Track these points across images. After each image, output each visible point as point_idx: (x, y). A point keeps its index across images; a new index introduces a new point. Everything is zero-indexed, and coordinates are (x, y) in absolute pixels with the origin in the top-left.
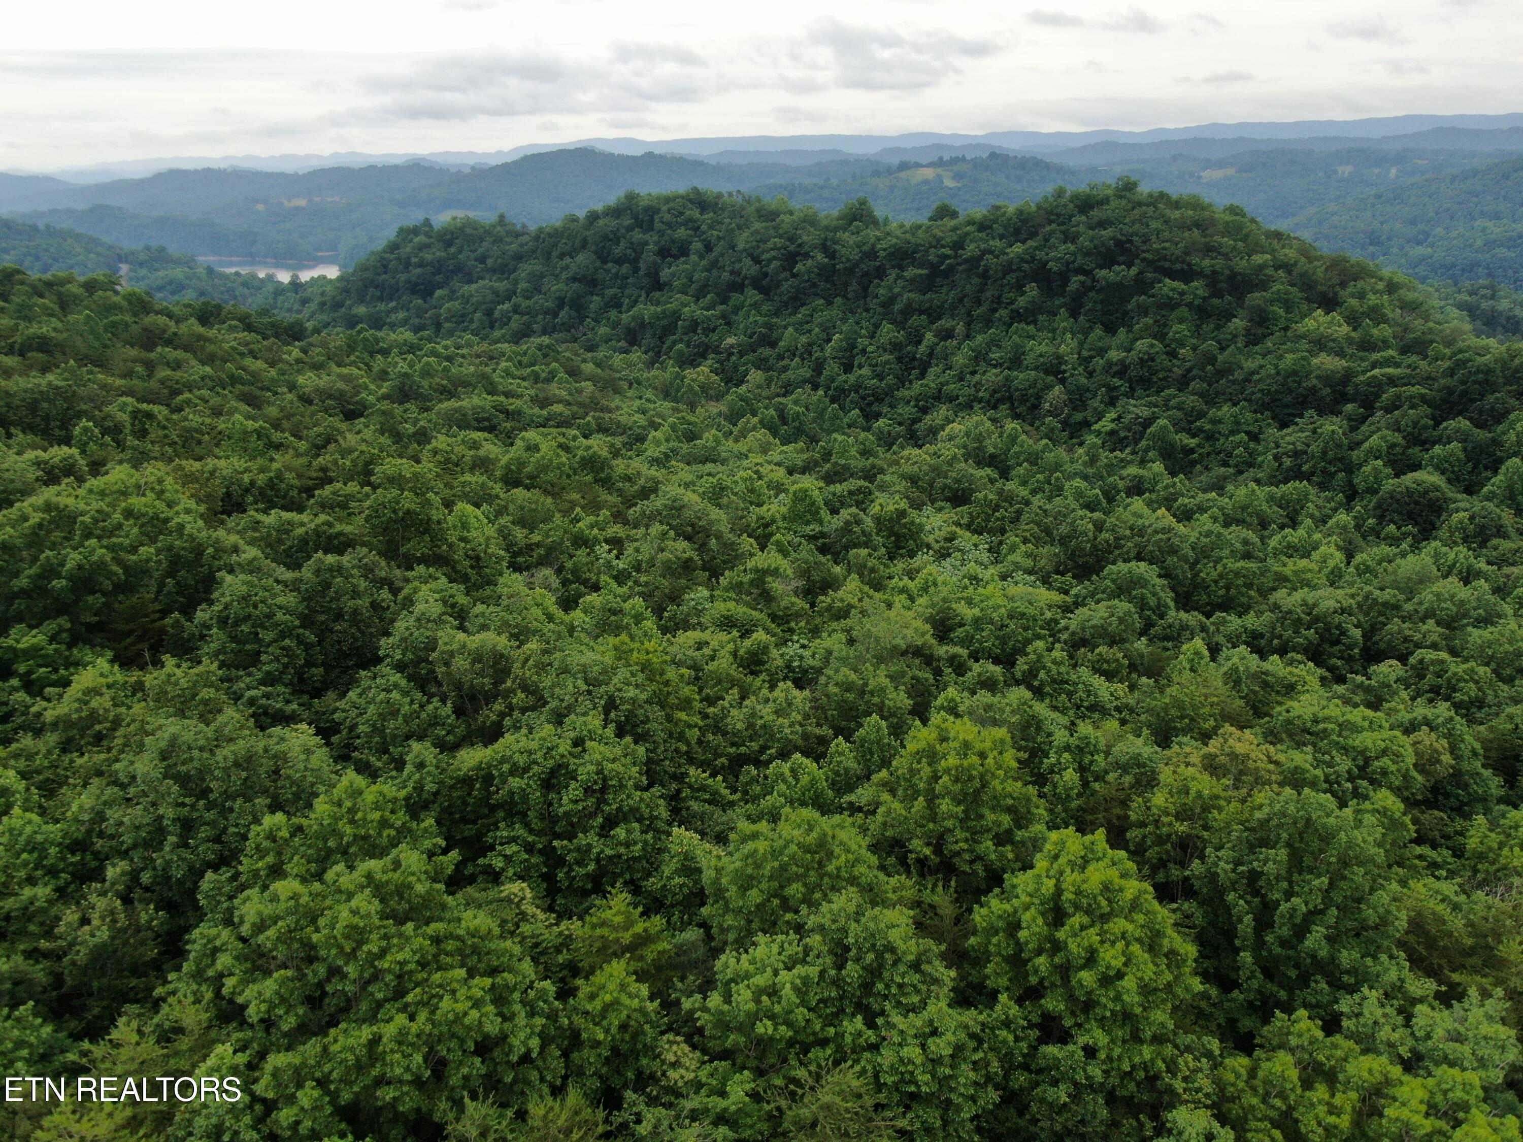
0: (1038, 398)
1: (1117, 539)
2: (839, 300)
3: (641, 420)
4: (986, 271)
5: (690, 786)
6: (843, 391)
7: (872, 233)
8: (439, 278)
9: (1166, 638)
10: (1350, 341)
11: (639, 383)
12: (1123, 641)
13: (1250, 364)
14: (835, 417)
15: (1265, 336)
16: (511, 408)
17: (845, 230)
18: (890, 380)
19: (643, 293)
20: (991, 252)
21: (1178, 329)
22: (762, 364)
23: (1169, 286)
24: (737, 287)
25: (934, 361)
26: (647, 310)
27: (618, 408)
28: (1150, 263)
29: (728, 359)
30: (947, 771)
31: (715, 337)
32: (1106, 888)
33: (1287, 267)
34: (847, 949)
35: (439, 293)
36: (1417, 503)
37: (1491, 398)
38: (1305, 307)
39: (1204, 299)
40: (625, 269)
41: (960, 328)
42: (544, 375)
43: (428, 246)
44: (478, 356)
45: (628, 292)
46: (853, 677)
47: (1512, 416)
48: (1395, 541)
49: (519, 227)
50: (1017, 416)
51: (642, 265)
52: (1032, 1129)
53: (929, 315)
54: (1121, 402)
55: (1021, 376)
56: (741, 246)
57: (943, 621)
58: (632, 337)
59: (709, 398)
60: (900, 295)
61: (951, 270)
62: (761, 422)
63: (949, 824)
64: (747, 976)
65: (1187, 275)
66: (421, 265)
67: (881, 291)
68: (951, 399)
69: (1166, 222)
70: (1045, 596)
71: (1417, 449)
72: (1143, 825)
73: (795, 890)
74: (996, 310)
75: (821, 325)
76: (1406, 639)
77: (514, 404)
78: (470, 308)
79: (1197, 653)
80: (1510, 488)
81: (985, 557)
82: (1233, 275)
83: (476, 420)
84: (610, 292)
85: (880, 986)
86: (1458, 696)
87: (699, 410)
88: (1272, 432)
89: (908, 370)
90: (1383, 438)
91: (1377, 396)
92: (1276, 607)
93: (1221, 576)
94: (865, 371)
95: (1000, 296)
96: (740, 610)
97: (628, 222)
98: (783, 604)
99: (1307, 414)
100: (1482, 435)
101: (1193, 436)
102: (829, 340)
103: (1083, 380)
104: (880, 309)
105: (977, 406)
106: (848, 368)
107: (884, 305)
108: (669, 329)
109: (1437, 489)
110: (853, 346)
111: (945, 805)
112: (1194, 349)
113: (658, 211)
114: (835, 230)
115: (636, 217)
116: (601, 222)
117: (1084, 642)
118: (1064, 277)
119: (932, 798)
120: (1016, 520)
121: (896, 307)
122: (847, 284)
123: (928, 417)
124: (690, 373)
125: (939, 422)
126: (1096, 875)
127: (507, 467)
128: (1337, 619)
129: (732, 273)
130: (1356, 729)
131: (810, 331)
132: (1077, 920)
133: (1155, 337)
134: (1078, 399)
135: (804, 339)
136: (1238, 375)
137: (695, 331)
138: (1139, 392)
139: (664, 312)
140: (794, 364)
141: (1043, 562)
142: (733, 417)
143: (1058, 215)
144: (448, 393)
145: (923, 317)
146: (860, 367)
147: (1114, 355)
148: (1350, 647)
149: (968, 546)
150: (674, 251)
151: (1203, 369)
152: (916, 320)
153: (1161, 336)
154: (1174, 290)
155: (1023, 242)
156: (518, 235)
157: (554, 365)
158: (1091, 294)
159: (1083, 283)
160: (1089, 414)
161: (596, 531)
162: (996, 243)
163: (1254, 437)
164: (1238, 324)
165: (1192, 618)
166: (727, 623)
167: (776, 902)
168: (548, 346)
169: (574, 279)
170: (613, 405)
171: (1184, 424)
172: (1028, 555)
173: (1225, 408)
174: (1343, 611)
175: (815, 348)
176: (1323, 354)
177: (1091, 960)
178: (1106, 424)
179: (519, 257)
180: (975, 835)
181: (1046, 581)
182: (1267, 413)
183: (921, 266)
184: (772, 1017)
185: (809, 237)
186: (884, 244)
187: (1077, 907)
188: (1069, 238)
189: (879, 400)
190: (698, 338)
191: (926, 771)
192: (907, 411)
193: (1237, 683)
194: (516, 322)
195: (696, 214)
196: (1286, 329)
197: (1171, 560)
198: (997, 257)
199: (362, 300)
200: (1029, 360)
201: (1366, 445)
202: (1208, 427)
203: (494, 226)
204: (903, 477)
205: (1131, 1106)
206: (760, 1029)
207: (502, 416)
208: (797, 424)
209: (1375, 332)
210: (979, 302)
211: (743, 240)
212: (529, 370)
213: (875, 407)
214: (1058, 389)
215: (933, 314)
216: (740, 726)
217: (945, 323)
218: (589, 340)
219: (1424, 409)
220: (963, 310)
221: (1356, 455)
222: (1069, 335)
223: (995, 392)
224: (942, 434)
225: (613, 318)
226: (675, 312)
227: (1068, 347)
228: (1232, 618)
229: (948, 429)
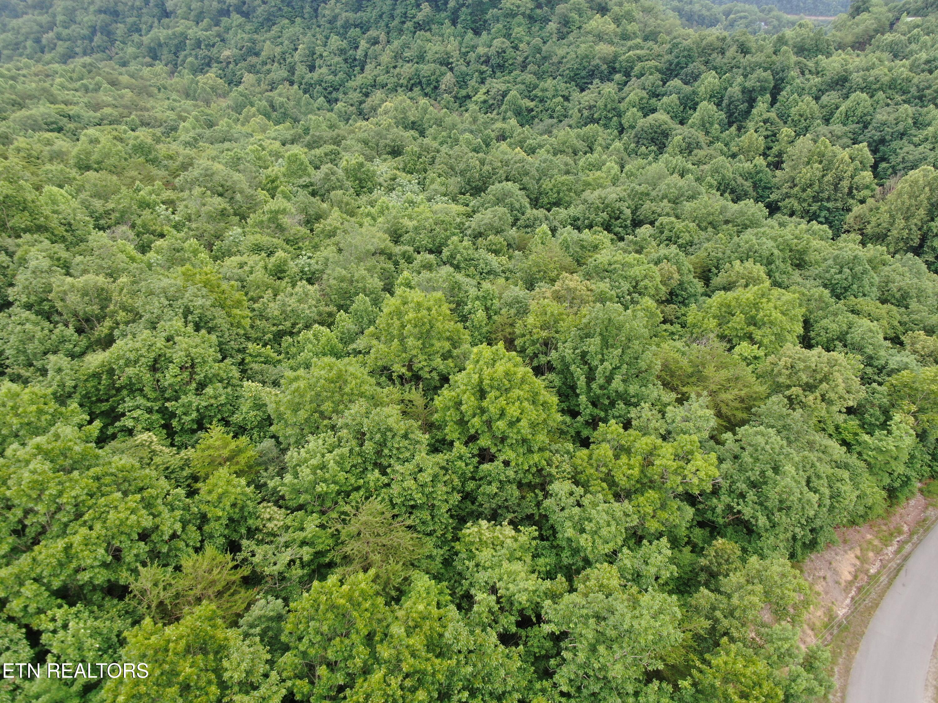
0: (438, 82)
1: (493, 169)
2: (298, 20)
3: (172, 115)
5: (251, 355)
6: (311, 85)
9: (527, 226)
10: (616, 34)
11: (165, 88)
12: (503, 231)
13: (561, 52)
14: (308, 104)
15: (568, 33)
16: (71, 113)
18: (341, 75)
19: (156, 20)
21: (518, 31)
22: (252, 69)
24: (226, 13)
25: (368, 61)
26: (161, 33)
27: (153, 108)
29: (227, 67)
30: (409, 321)
31: (215, 50)
32: (507, 374)
34: (364, 434)
36: (655, 132)
37: (691, 66)
38: (589, 13)
39: (532, 10)
41: (383, 37)
42: (91, 87)
44: (36, 75)
45: (144, 19)
46: (344, 272)
47: (702, 77)
48: (645, 156)
50: (426, 95)
52: (480, 509)
53: (361, 28)
54: (489, 80)
55: (425, 67)
57: (395, 232)
58: (154, 54)
59: (219, 96)
60: (339, 14)
62: (258, 110)
63: (414, 352)
64: (306, 461)
67: (327, 12)
68: (383, 86)
70: (455, 209)
71: (655, 99)
72: (524, 335)
73: (327, 406)
74: (404, 23)
75: (289, 38)
76: (653, 212)
77: (73, 110)
78: (21, 38)
79: (545, 233)
80: (702, 119)
81: (416, 188)
83: (46, 124)
84: (130, 20)
85: (386, 451)
86: (681, 241)
87: (213, 105)
88: (576, 95)
89: (352, 67)
90: (636, 94)
91: (632, 68)
92: (586, 201)
93: (554, 186)
94: (324, 70)
95: (405, 13)
96: (265, 240)
98: (292, 232)
99: (594, 82)
100: (688, 89)
101: (532, 100)
102: (296, 49)
103: (464, 68)
104: (328, 25)
105: (400, 90)
106: (312, 68)
107: (330, 22)
108: (180, 47)
109: (666, 123)
110: (313, 53)
111: (411, 342)
112: (528, 43)
117: (480, 234)
119: (402, 339)
120: (432, 162)
121: (339, 23)
122: (302, 7)
123: (369, 99)
124: (201, 79)
125: (377, 102)
126: (500, 368)
127: (78, 157)
128: (618, 204)
130: (631, 266)
131: (282, 44)
132: (492, 395)
133: (504, 37)
134: (462, 82)
135: (278, 50)
136: (555, 59)
137: (199, 47)
138: (498, 74)
139: (174, 34)
140: (274, 68)
141: (452, 188)
142: (238, 108)
144: (19, 105)
145: (357, 29)
146: (320, 67)
147: (481, 50)
148: (625, 220)
149: (405, 182)
151: (534, 57)
152: (353, 32)
153: (508, 36)
154: (513, 4)
157: (98, 78)
158: (464, 9)
160: (469, 90)
161: (154, 196)
163: (566, 99)
164: (552, 26)
165: (540, 213)
166: (257, 249)
167: (316, 415)
168: (90, 64)
169: (100, 11)
170: (148, 106)
171: (526, 93)
172: (442, 184)
173: (549, 81)
174: (620, 200)
175: (287, 55)
176: (601, 43)
177: (502, 414)
178: (480, 97)
180: (430, 358)
181: (454, 199)
182: (573, 83)
184: (325, 481)
187: (492, 387)
189: (336, 90)
190: (202, 53)
191: (397, 323)
192: (355, 96)
193: (567, 248)
194: (62, 47)
196: (580, 28)
197: (526, 179)
200: (429, 56)
201: (627, 100)
202: (540, 94)
204: (359, 141)
205: (531, 487)
206: (319, 489)
207: (65, 120)
208: (282, 110)
209: (629, 28)
210: (392, 17)
212: (79, 83)
213: (334, 95)
214: (449, 74)
215: (364, 27)
216: (276, 313)
217: (372, 33)
218: (121, 58)
219: (658, 75)
220: (383, 24)
221: (623, 106)
222: (452, 38)
223: (410, 79)
224: (380, 110)
225: (136, 40)
226: (182, 34)
227: (452, 46)
228: (562, 210)
229: (383, 106)
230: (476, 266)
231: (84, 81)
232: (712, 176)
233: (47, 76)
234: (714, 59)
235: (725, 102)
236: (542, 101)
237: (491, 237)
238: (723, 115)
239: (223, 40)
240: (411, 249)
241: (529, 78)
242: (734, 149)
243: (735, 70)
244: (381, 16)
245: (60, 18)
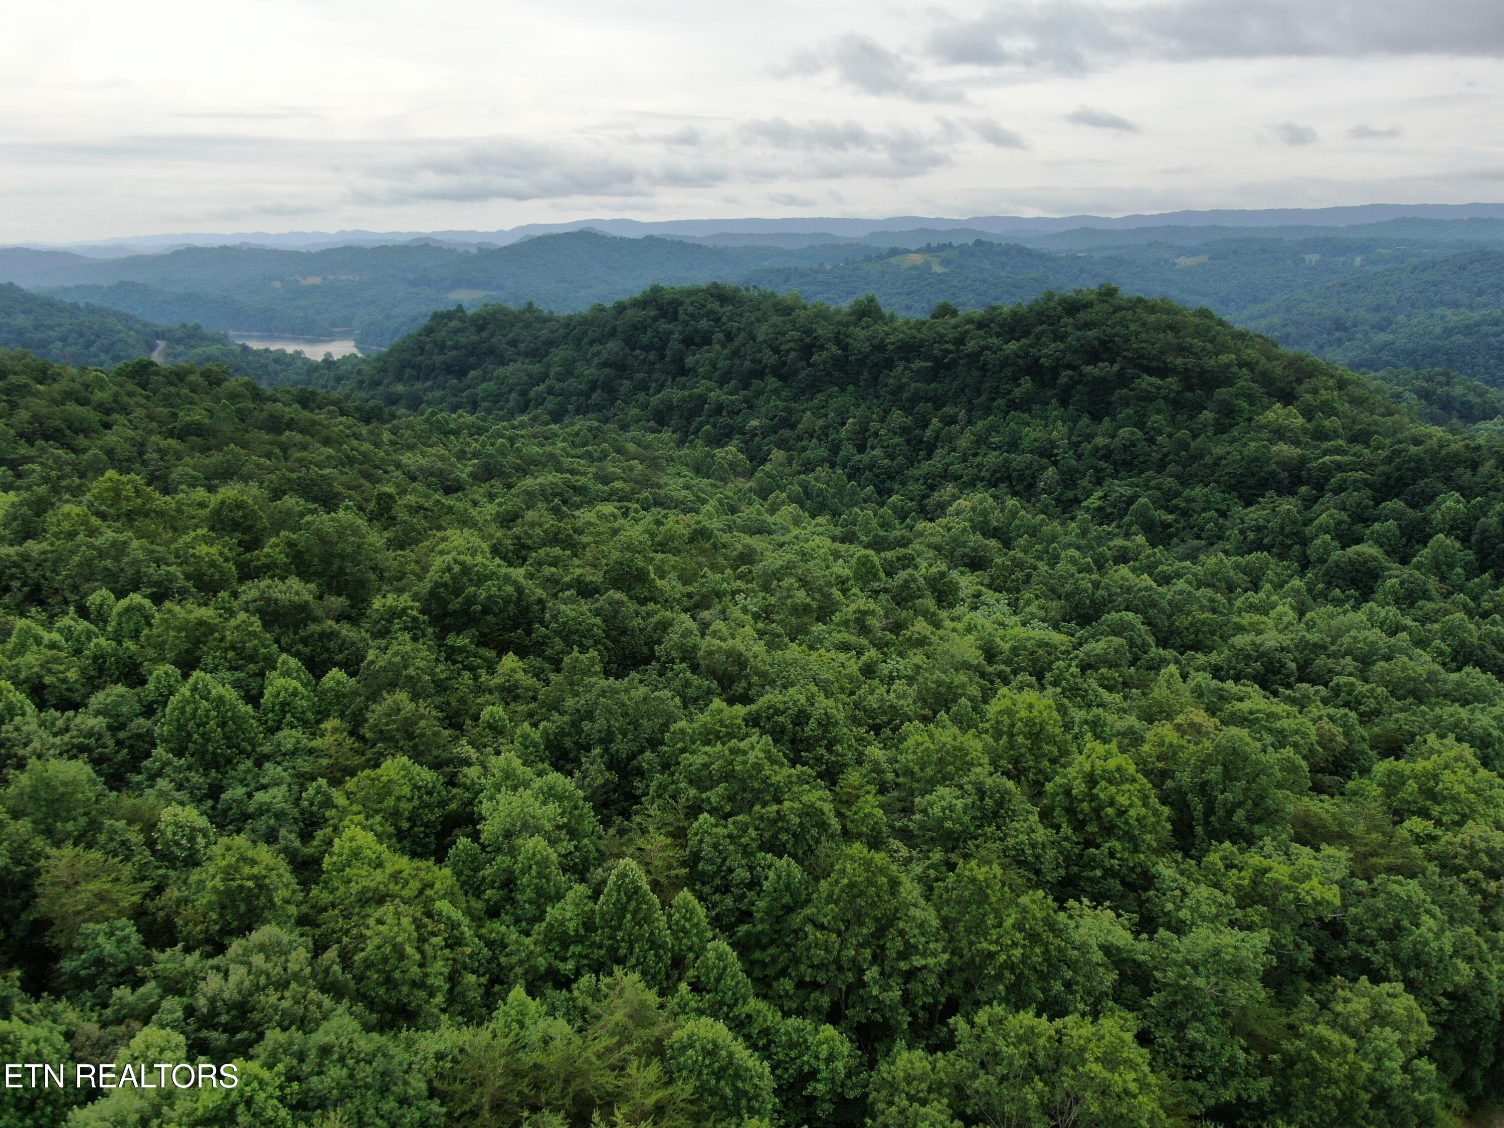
0: (1034, 477)
1: (1110, 595)
2: (851, 388)
3: (687, 495)
4: (985, 364)
6: (858, 469)
7: (881, 329)
8: (472, 360)
9: (1150, 668)
10: (1305, 431)
11: (674, 461)
12: (1117, 665)
13: (1218, 451)
14: (854, 493)
15: (1232, 426)
16: (578, 484)
17: (856, 325)
18: (900, 460)
19: (669, 378)
20: (988, 348)
21: (1156, 419)
22: (783, 444)
23: (1147, 381)
24: (760, 374)
25: (939, 444)
26: (674, 394)
27: (666, 484)
28: (1130, 360)
29: (752, 440)
30: (1021, 720)
31: (739, 419)
32: (1118, 769)
33: (1250, 365)
34: (985, 792)
35: (473, 373)
36: (1357, 571)
37: (1421, 483)
38: (1266, 400)
39: (1178, 393)
40: (652, 356)
41: (962, 415)
42: (597, 454)
43: (462, 330)
44: (535, 436)
45: (654, 376)
46: (943, 676)
47: (1438, 499)
48: (1338, 602)
49: (546, 312)
50: (1015, 494)
51: (669, 353)
53: (935, 402)
54: (1107, 483)
55: (1019, 458)
56: (761, 337)
57: (989, 650)
58: (661, 419)
59: (737, 475)
60: (907, 384)
61: (954, 362)
62: (789, 497)
63: (1023, 750)
65: (1163, 372)
66: (455, 347)
67: (890, 381)
68: (956, 478)
69: (1144, 324)
70: (1056, 638)
71: (1361, 525)
74: (994, 399)
75: (835, 410)
76: (1330, 671)
77: (582, 481)
78: (505, 389)
79: (1172, 676)
80: (1435, 558)
81: (1006, 609)
82: (1203, 373)
83: (552, 495)
84: (639, 376)
85: (1003, 811)
86: (1362, 708)
87: (730, 485)
88: (1238, 510)
89: (916, 451)
90: (1331, 516)
91: (1327, 480)
92: (1233, 646)
93: (1191, 624)
94: (878, 452)
95: (998, 387)
96: (853, 639)
97: (653, 313)
99: (1267, 494)
100: (1414, 514)
101: (1171, 513)
102: (844, 424)
103: (1073, 463)
104: (889, 397)
105: (979, 485)
106: (861, 449)
107: (892, 393)
108: (696, 411)
109: (1375, 559)
110: (867, 430)
111: (1020, 739)
112: (1170, 436)
113: (681, 304)
114: (847, 325)
115: (660, 308)
116: (629, 313)
117: (1090, 666)
118: (1055, 372)
119: (1011, 735)
120: (1027, 580)
121: (905, 396)
122: (858, 374)
123: (936, 494)
124: (719, 453)
125: (946, 498)
126: (1112, 764)
128: (1278, 655)
129: (753, 361)
130: (1278, 717)
131: (826, 415)
132: (1103, 784)
133: (1135, 426)
134: (1069, 479)
135: (821, 422)
136: (1208, 460)
137: (720, 414)
138: (1123, 473)
139: (690, 396)
140: (812, 444)
141: (1053, 613)
142: (763, 492)
143: (1048, 317)
144: (522, 471)
145: (929, 404)
146: (873, 448)
147: (1100, 441)
148: (1288, 676)
149: (992, 602)
150: (697, 339)
151: (1177, 454)
152: (923, 407)
153: (1140, 425)
154: (1151, 384)
155: (1017, 340)
156: (545, 321)
157: (604, 445)
158: (1078, 387)
159: (1071, 378)
160: (1079, 492)
162: (994, 341)
163: (1223, 514)
164: (1207, 415)
165: (1169, 654)
166: (845, 647)
168: (597, 428)
169: (605, 364)
170: (662, 482)
171: (1162, 502)
172: (1041, 608)
173: (1198, 489)
174: (1283, 649)
175: (831, 431)
176: (1281, 443)
177: (1112, 803)
178: (1094, 501)
179: (550, 343)
180: (1037, 759)
181: (1056, 627)
182: (1234, 493)
183: (926, 359)
184: (952, 820)
185: (823, 331)
186: (892, 339)
187: (1103, 778)
188: (1059, 337)
189: (892, 478)
190: (724, 420)
191: (1007, 720)
192: (916, 488)
193: (1201, 695)
194: (551, 403)
195: (715, 306)
196: (1250, 420)
197: (1152, 612)
198: (995, 353)
199: (399, 379)
200: (1025, 444)
201: (1317, 522)
202: (1183, 505)
203: (523, 312)
204: (929, 546)
207: (572, 491)
208: (820, 499)
209: (1327, 423)
210: (979, 393)
211: (762, 332)
212: (582, 450)
213: (888, 484)
214: (1051, 470)
215: (938, 403)
216: (875, 706)
217: (949, 410)
218: (620, 420)
219: (1366, 492)
220: (965, 399)
221: (1308, 531)
222: (1060, 423)
223: (995, 472)
224: (951, 509)
225: (641, 400)
226: (700, 396)
227: (1059, 432)
228: (1199, 655)
229: (955, 505)
230: (1083, 697)
231: (590, 448)
232: (1443, 640)
233: (546, 438)
234: (1460, 476)
235: (1473, 539)
236: (1185, 513)
237: (1103, 670)
238: (1470, 556)
239: (751, 407)
240: (1008, 670)
241: (1169, 482)
242: (1486, 605)
243: (1491, 493)
244: (963, 390)
245: (554, 370)
